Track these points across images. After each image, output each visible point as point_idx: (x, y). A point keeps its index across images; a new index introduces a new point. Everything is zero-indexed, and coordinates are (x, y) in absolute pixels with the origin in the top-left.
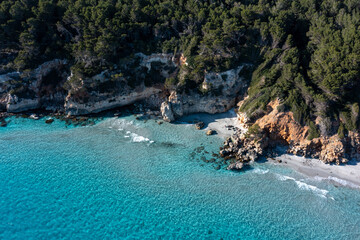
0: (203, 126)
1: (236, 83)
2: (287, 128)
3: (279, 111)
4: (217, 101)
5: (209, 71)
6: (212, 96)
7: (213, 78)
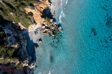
0: (37, 45)
1: (9, 29)
2: (41, 8)
3: (34, 9)
4: (22, 39)
5: (8, 44)
6: (20, 41)
7: (11, 41)
